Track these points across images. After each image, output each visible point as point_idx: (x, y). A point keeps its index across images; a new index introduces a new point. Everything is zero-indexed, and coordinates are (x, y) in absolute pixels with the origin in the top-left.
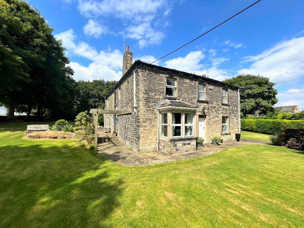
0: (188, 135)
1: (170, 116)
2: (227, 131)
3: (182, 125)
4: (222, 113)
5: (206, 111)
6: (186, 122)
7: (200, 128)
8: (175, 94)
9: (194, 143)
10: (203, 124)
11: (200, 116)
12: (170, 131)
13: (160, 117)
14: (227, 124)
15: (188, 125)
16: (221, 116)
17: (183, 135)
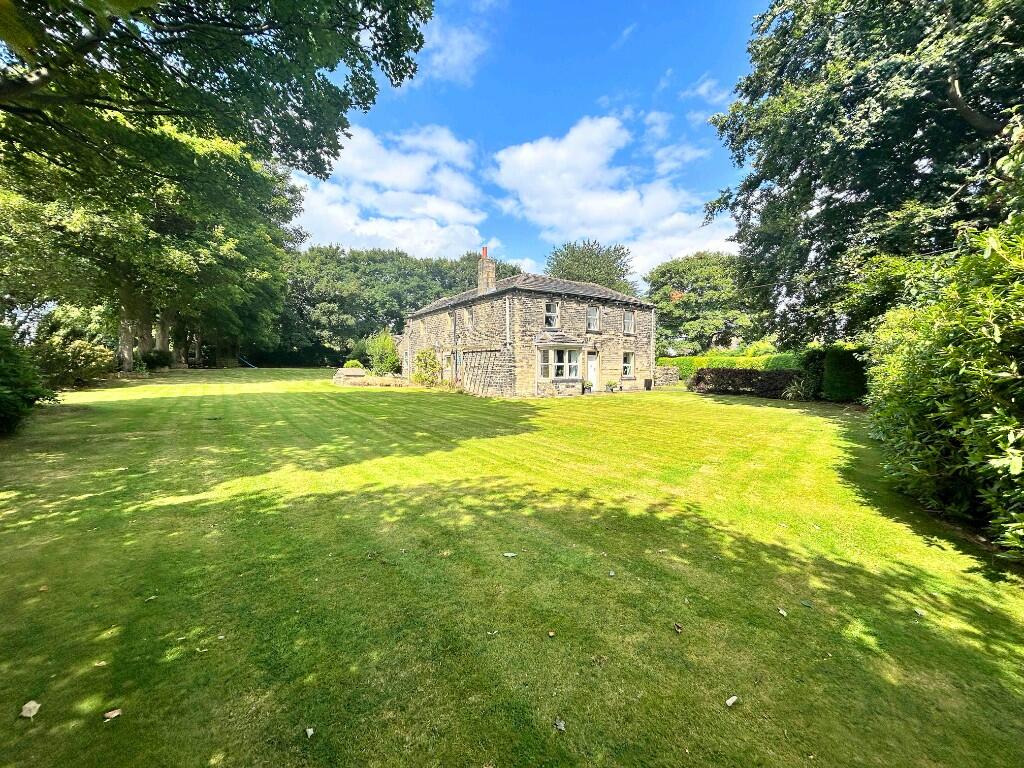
0: (573, 377)
1: (552, 355)
2: (631, 375)
3: (566, 364)
4: (624, 348)
5: (598, 345)
6: (570, 361)
7: (590, 370)
8: (556, 324)
9: (579, 386)
10: (594, 363)
11: (590, 353)
12: (552, 371)
13: (539, 355)
14: (631, 364)
15: (573, 364)
16: (621, 353)
17: (566, 376)
